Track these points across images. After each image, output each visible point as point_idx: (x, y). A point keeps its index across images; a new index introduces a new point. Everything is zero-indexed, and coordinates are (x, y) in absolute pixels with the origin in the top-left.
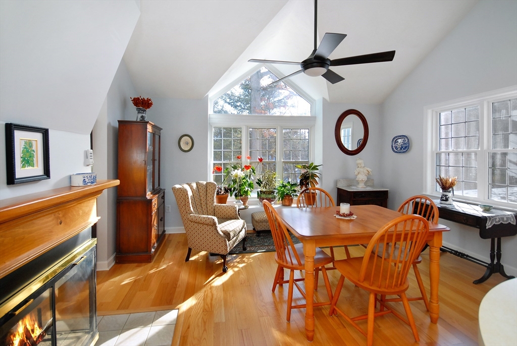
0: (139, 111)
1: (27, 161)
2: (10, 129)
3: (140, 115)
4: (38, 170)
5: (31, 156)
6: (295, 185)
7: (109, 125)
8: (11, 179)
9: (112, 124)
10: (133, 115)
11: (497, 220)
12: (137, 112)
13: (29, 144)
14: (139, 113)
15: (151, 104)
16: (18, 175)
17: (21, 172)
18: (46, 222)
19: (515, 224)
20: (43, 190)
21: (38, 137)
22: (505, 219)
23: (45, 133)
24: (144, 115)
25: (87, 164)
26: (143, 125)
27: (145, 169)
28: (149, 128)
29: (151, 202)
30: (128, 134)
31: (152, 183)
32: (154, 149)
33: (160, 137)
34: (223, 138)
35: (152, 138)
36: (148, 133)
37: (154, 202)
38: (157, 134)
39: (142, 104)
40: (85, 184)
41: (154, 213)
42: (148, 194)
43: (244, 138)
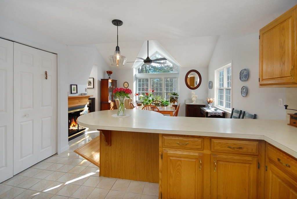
0: (109, 75)
1: (74, 90)
2: (71, 85)
3: (109, 76)
4: (76, 92)
6: (168, 101)
7: (98, 81)
8: (71, 93)
9: (99, 80)
10: (107, 77)
11: (213, 114)
13: (74, 87)
15: (112, 73)
16: (72, 92)
18: (77, 101)
19: (222, 116)
20: (77, 95)
21: (76, 86)
22: (217, 114)
23: (77, 85)
25: (86, 91)
26: (108, 80)
27: (108, 93)
28: (110, 81)
29: (110, 104)
30: (103, 83)
31: (112, 98)
32: (113, 87)
33: (116, 83)
34: (141, 83)
35: (111, 84)
36: (109, 83)
37: (111, 104)
38: (114, 82)
39: (110, 73)
40: (84, 95)
41: (112, 107)
42: (110, 101)
43: (149, 83)
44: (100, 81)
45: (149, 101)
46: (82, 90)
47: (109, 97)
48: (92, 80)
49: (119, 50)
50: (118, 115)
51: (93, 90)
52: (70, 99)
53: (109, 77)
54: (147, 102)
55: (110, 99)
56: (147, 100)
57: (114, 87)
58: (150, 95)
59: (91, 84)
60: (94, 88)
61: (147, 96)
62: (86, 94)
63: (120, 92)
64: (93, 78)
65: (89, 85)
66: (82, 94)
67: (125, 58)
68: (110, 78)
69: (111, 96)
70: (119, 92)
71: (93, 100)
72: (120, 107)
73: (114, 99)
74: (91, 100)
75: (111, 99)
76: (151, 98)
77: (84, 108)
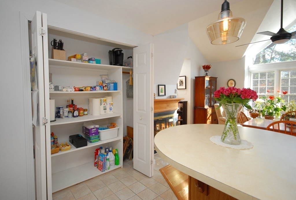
1: (162, 92)
2: (159, 86)
4: (163, 94)
5: (162, 91)
7: (191, 79)
8: (159, 95)
9: (193, 78)
10: (203, 73)
12: (204, 71)
13: (162, 88)
14: (205, 72)
15: (210, 67)
17: (160, 94)
18: (165, 105)
20: (164, 98)
21: (164, 86)
23: (165, 86)
24: (207, 72)
25: (175, 93)
26: (204, 78)
27: (204, 96)
28: (207, 79)
29: (206, 110)
30: (198, 82)
31: (210, 102)
32: (211, 87)
33: (216, 81)
34: (259, 79)
35: (209, 83)
36: (205, 81)
37: (208, 110)
38: (213, 80)
39: (207, 68)
40: (173, 98)
41: (209, 115)
42: (206, 107)
43: (276, 79)
44: (194, 80)
45: (276, 110)
46: (170, 91)
47: (206, 100)
48: (183, 79)
49: (228, 8)
50: (223, 140)
51: (185, 91)
52: (156, 102)
53: (206, 73)
54: (271, 111)
55: (206, 104)
56: (270, 108)
57: (213, 87)
58: (279, 100)
59: (183, 84)
60: (186, 88)
61: (271, 101)
62: (175, 97)
63: (228, 96)
64: (185, 76)
65: (180, 86)
66: (170, 97)
67: (242, 22)
68: (207, 75)
69: (208, 100)
70: (225, 96)
71: (184, 104)
72: (229, 124)
73: (212, 103)
74: (182, 104)
75: (208, 104)
76: (279, 105)
77: (174, 114)
